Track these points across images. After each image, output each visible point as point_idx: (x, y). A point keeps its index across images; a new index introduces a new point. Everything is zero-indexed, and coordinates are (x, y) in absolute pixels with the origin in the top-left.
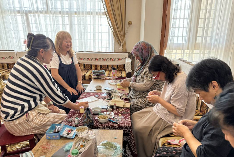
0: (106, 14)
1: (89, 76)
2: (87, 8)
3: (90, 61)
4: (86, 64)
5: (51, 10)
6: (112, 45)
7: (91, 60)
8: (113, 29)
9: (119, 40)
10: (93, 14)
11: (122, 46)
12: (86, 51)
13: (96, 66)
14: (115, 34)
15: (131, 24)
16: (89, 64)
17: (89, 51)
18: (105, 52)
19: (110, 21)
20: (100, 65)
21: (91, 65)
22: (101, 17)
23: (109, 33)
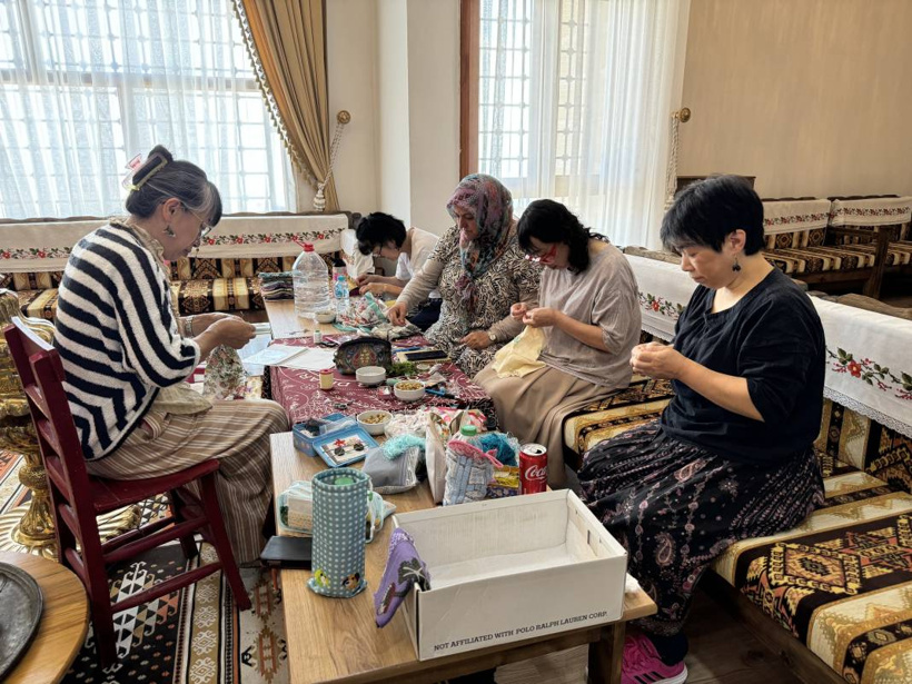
0: (261, 87)
1: (229, 296)
2: (193, 67)
4: (201, 256)
5: (48, 68)
7: (218, 243)
8: (289, 135)
9: (312, 172)
10: (214, 84)
11: (324, 191)
13: (237, 262)
15: (348, 119)
19: (276, 111)
20: (250, 257)
21: (219, 261)
23: (268, 149)
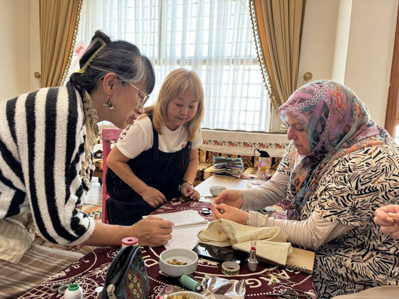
0: (259, 61)
3: (219, 146)
4: (211, 151)
6: (266, 120)
7: (221, 145)
10: (235, 62)
12: (215, 128)
13: (230, 156)
14: (274, 98)
15: (311, 77)
16: (216, 152)
17: (220, 128)
18: (250, 130)
19: (265, 74)
22: (249, 70)
23: (262, 98)
